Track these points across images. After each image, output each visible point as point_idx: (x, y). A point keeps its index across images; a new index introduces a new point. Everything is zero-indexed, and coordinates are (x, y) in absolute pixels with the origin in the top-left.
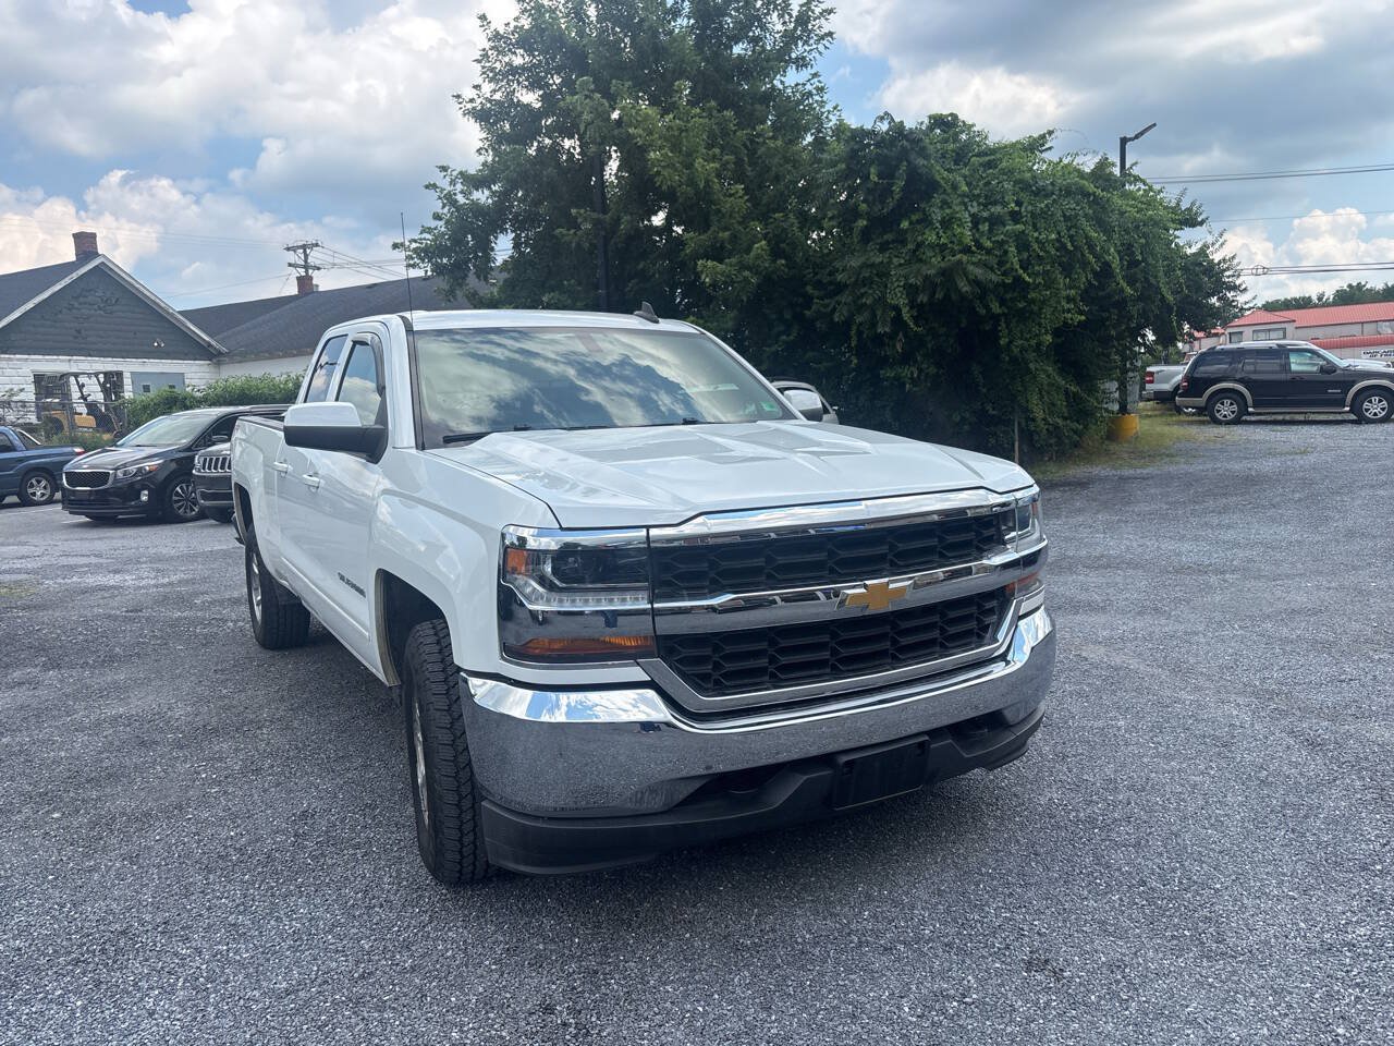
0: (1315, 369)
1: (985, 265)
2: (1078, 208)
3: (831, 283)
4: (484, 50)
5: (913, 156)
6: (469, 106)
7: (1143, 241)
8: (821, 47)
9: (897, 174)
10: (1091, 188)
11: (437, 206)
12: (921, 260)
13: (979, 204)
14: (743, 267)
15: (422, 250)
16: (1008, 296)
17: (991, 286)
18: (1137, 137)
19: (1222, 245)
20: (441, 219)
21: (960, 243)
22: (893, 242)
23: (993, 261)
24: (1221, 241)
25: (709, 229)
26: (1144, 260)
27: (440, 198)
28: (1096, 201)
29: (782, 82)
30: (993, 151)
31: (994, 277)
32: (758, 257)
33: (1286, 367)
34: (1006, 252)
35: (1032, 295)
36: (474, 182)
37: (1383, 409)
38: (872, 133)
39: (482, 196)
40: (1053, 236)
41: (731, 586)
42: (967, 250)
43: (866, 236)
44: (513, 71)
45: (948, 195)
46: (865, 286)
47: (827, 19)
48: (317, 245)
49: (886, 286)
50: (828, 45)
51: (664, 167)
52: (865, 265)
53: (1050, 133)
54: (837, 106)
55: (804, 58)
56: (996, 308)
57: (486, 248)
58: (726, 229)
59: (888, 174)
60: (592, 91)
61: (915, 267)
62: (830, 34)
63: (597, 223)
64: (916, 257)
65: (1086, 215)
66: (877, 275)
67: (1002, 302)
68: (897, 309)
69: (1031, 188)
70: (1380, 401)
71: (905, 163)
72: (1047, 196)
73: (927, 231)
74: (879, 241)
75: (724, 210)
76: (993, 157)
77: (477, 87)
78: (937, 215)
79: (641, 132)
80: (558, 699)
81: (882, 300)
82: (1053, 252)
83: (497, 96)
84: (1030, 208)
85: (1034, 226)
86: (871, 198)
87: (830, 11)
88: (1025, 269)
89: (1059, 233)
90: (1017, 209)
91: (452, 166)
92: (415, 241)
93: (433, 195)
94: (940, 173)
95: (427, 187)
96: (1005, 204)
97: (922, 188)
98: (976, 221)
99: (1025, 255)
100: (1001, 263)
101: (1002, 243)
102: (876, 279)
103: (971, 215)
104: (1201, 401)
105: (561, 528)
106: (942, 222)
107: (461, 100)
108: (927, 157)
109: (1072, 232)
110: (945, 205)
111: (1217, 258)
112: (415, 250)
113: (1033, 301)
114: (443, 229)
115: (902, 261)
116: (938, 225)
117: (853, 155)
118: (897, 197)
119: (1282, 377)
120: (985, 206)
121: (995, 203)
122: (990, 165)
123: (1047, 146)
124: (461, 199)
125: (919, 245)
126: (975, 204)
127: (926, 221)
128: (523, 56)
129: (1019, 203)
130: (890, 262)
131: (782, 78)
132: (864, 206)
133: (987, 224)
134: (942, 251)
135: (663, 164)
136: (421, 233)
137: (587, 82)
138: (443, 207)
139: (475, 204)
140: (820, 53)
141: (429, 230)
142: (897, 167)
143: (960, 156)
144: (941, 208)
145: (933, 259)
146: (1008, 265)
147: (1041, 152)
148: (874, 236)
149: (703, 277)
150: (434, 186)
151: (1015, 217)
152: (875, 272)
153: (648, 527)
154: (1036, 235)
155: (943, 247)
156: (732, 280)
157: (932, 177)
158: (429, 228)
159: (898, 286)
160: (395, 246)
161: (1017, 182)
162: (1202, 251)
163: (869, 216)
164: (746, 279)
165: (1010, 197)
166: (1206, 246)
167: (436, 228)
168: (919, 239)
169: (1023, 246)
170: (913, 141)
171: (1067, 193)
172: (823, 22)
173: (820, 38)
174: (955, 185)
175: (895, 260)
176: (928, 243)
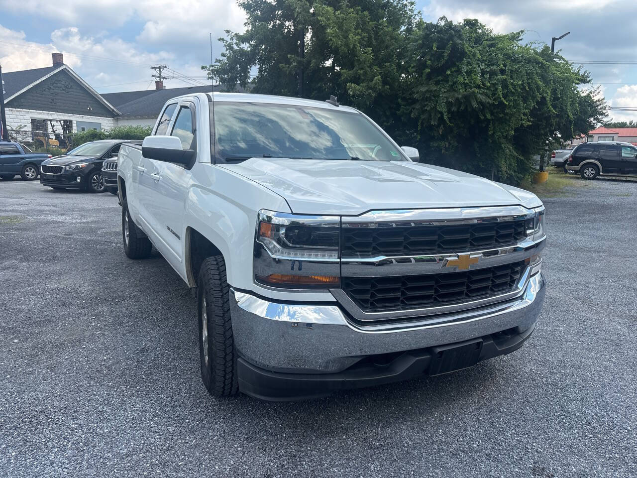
0: (633, 156)
1: (486, 95)
2: (534, 69)
3: (410, 99)
5: (455, 38)
7: (562, 88)
9: (447, 47)
10: (541, 59)
11: (224, 50)
12: (455, 90)
13: (485, 64)
14: (369, 88)
15: (216, 70)
16: (495, 111)
17: (487, 105)
18: (560, 38)
20: (225, 56)
21: (475, 83)
22: (442, 81)
23: (490, 93)
24: (598, 91)
25: (353, 68)
26: (561, 97)
27: (225, 46)
28: (542, 66)
30: (493, 39)
31: (490, 101)
32: (376, 84)
33: (620, 155)
34: (496, 89)
35: (507, 111)
36: (242, 39)
38: (436, 26)
39: (246, 46)
40: (520, 83)
41: (384, 252)
42: (478, 87)
43: (429, 77)
45: (471, 59)
46: (427, 101)
48: (166, 67)
49: (437, 102)
51: (334, 37)
52: (428, 91)
53: (522, 32)
54: (420, 12)
56: (489, 116)
57: (245, 71)
58: (362, 69)
59: (442, 47)
61: (452, 94)
63: (299, 62)
64: (453, 88)
65: (537, 73)
66: (433, 96)
67: (492, 114)
68: (441, 113)
69: (511, 57)
71: (451, 42)
72: (519, 62)
73: (459, 77)
74: (435, 79)
75: (361, 60)
76: (494, 42)
78: (465, 69)
79: (324, 19)
80: (283, 308)
81: (435, 108)
82: (519, 90)
84: (510, 68)
85: (511, 77)
86: (433, 58)
88: (505, 98)
89: (523, 81)
90: (504, 68)
91: (232, 31)
92: (212, 66)
93: (222, 44)
94: (468, 48)
95: (219, 40)
96: (498, 65)
97: (458, 55)
98: (483, 73)
99: (506, 91)
100: (493, 94)
101: (494, 85)
102: (433, 98)
103: (482, 70)
104: (578, 168)
105: (292, 213)
106: (467, 72)
108: (462, 40)
109: (530, 81)
110: (469, 63)
111: (595, 99)
112: (212, 70)
113: (507, 114)
114: (226, 61)
115: (446, 90)
116: (464, 73)
117: (426, 37)
118: (446, 58)
119: (617, 159)
120: (488, 65)
121: (493, 65)
122: (492, 45)
123: (520, 38)
124: (235, 47)
125: (454, 83)
126: (483, 64)
127: (459, 71)
129: (505, 65)
130: (440, 90)
132: (429, 62)
133: (488, 75)
134: (465, 87)
135: (333, 35)
136: (216, 62)
138: (227, 50)
139: (242, 50)
141: (219, 61)
142: (447, 44)
143: (478, 40)
144: (467, 65)
145: (461, 90)
146: (497, 96)
147: (517, 41)
148: (433, 78)
149: (349, 91)
150: (223, 40)
151: (503, 72)
152: (432, 94)
153: (341, 216)
154: (512, 81)
155: (466, 85)
156: (364, 94)
157: (464, 50)
158: (219, 60)
159: (443, 102)
160: (203, 68)
161: (505, 55)
162: (588, 95)
163: (431, 67)
164: (370, 94)
165: (501, 62)
166: (591, 92)
167: (222, 60)
168: (455, 80)
169: (505, 87)
170: (456, 31)
171: (529, 62)
174: (474, 54)
175: (442, 89)
176: (459, 82)
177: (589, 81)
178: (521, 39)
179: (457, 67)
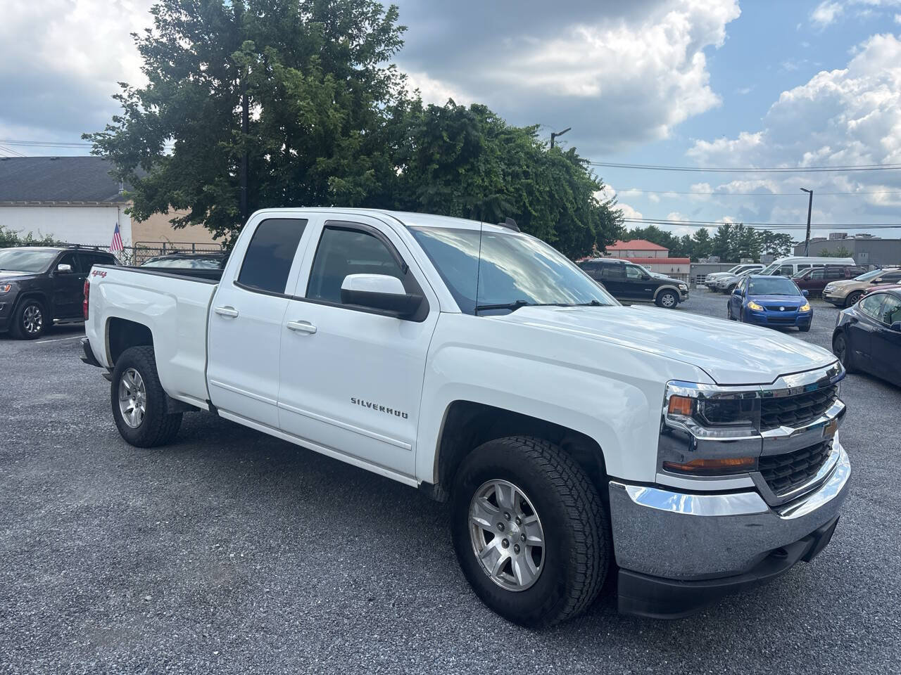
0: (636, 276)
1: (509, 202)
2: (561, 174)
3: (409, 201)
4: (157, 5)
5: (470, 129)
6: (143, 43)
8: (395, 50)
9: (458, 137)
10: (567, 162)
11: (121, 113)
12: (470, 195)
13: (505, 164)
14: (357, 184)
15: (106, 142)
18: (560, 134)
21: (496, 187)
22: (453, 181)
23: (514, 200)
24: (614, 201)
27: (124, 106)
28: (567, 170)
29: (374, 67)
30: (510, 133)
31: (514, 210)
32: (368, 180)
33: (624, 274)
34: (521, 196)
36: (146, 97)
37: (672, 302)
38: (444, 111)
39: (155, 109)
40: (548, 189)
42: (500, 191)
43: (436, 175)
44: (178, 24)
45: (489, 156)
46: (435, 206)
47: (401, 33)
49: (449, 208)
50: (399, 48)
51: (307, 112)
52: (437, 194)
53: (538, 126)
55: (383, 54)
57: (157, 147)
58: (345, 158)
59: (454, 138)
60: (253, 51)
61: (469, 198)
62: (401, 42)
64: (467, 193)
65: (565, 178)
66: (444, 200)
69: (534, 157)
70: (671, 297)
71: (465, 133)
72: (544, 164)
73: (475, 177)
74: (444, 179)
75: (343, 145)
76: (510, 136)
77: (148, 30)
78: (482, 168)
79: (292, 85)
82: (546, 198)
83: (164, 40)
84: (534, 170)
85: (537, 181)
86: (441, 151)
87: (404, 28)
88: (530, 206)
89: (550, 188)
90: (527, 169)
91: (131, 84)
92: (100, 135)
93: (118, 103)
94: (484, 143)
95: (114, 97)
96: (521, 167)
97: (473, 150)
98: (505, 174)
99: (531, 198)
100: (518, 202)
101: (517, 190)
102: (443, 203)
103: (503, 170)
105: (717, 384)
106: (485, 172)
107: (136, 38)
108: (477, 131)
109: (558, 187)
110: (487, 162)
112: (99, 141)
114: (124, 130)
115: (460, 194)
116: (483, 174)
117: (430, 123)
118: (458, 153)
119: (622, 280)
120: (508, 165)
121: (514, 164)
122: (508, 141)
123: (536, 133)
124: (141, 109)
125: (469, 185)
126: (503, 163)
127: (474, 170)
128: (186, 15)
129: (528, 167)
130: (452, 193)
132: (437, 156)
133: (510, 177)
134: (485, 190)
135: (306, 109)
136: (107, 130)
137: (251, 45)
138: (126, 114)
139: (152, 114)
140: (394, 53)
141: (113, 129)
142: (459, 134)
143: (495, 132)
144: (484, 163)
145: (479, 195)
146: (522, 203)
147: (534, 137)
148: (440, 176)
149: (331, 188)
150: (121, 97)
151: (526, 174)
152: (443, 198)
153: (761, 385)
154: (538, 187)
155: (485, 188)
156: (350, 192)
157: (478, 143)
158: (114, 127)
159: (459, 210)
160: (85, 137)
161: (527, 153)
162: (605, 205)
163: (439, 162)
164: (358, 193)
165: (523, 162)
166: (607, 203)
167: (119, 128)
168: (470, 181)
169: (530, 193)
170: (469, 119)
171: (554, 164)
172: (399, 34)
173: (395, 43)
174: (492, 151)
175: (455, 192)
176: (475, 184)
177: (602, 188)
178: (537, 135)
179: (472, 164)
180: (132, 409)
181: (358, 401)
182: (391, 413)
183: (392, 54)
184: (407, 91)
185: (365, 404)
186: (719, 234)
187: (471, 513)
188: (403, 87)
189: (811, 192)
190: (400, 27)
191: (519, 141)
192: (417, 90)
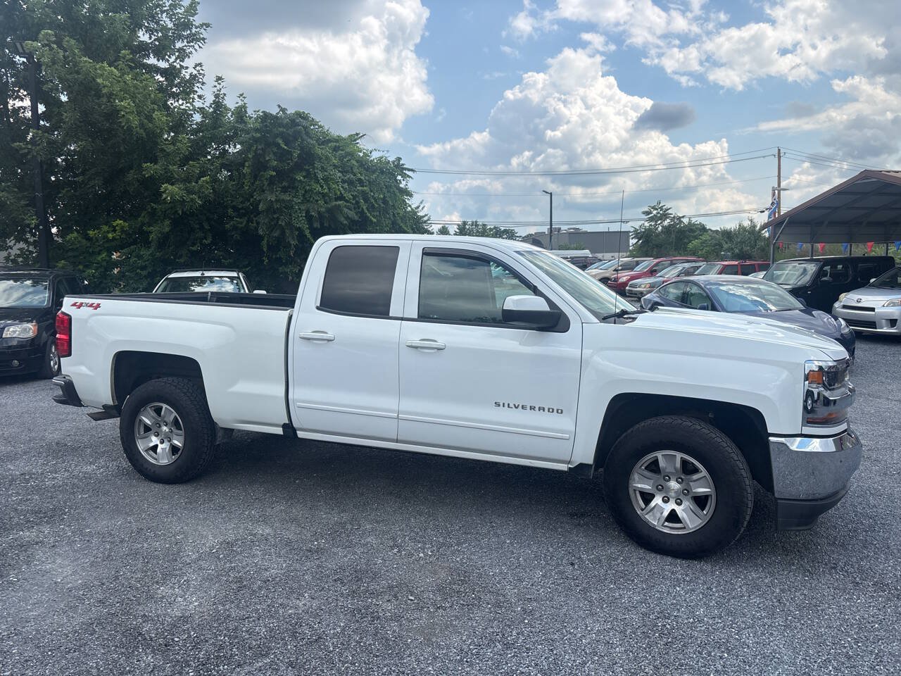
1: (350, 209)
3: (242, 208)
5: (304, 136)
8: (197, 47)
9: (294, 145)
12: (308, 201)
13: (340, 172)
14: (190, 192)
19: (423, 208)
21: (336, 194)
22: (290, 187)
23: (352, 207)
30: (337, 141)
31: (355, 217)
32: (204, 187)
34: (358, 202)
40: (381, 196)
43: (272, 181)
46: (276, 213)
47: (205, 30)
49: (292, 215)
50: (201, 45)
51: (128, 113)
52: (276, 201)
54: (243, 94)
55: (184, 51)
60: (51, 41)
61: (309, 205)
62: (204, 39)
66: (284, 207)
69: (365, 164)
71: (300, 140)
72: (374, 172)
73: (315, 184)
74: (280, 186)
75: (169, 150)
76: (338, 144)
78: (320, 175)
79: (108, 83)
81: (289, 224)
82: (382, 205)
84: (367, 178)
85: (371, 189)
86: (277, 158)
87: (208, 25)
88: (370, 213)
90: (361, 177)
94: (319, 151)
96: (354, 174)
97: (308, 158)
99: (369, 205)
100: (355, 209)
101: (354, 197)
102: (285, 210)
106: (324, 179)
110: (323, 169)
111: (420, 214)
115: (300, 201)
116: (321, 181)
118: (294, 160)
120: (343, 173)
121: (348, 172)
122: (336, 149)
125: (307, 192)
127: (311, 176)
129: (361, 175)
130: (292, 200)
131: (181, 63)
132: (275, 163)
134: (325, 197)
135: (127, 110)
140: (196, 50)
144: (321, 171)
145: (319, 202)
146: (359, 210)
148: (277, 182)
149: (164, 196)
151: (361, 182)
152: (283, 205)
154: (372, 194)
155: (324, 195)
156: (184, 200)
157: (313, 151)
159: (302, 216)
161: (357, 162)
163: (275, 169)
164: (192, 200)
165: (355, 170)
166: (416, 208)
168: (308, 188)
169: (366, 200)
170: (303, 127)
171: (382, 172)
172: (202, 30)
173: (198, 40)
174: (327, 158)
175: (295, 199)
176: (315, 191)
178: (360, 143)
179: (308, 171)
180: (156, 446)
181: (504, 404)
182: (544, 411)
183: (193, 51)
184: (225, 95)
185: (511, 405)
186: (457, 231)
187: (630, 481)
188: (220, 90)
189: (551, 194)
190: (204, 24)
191: (348, 150)
192: (241, 95)
